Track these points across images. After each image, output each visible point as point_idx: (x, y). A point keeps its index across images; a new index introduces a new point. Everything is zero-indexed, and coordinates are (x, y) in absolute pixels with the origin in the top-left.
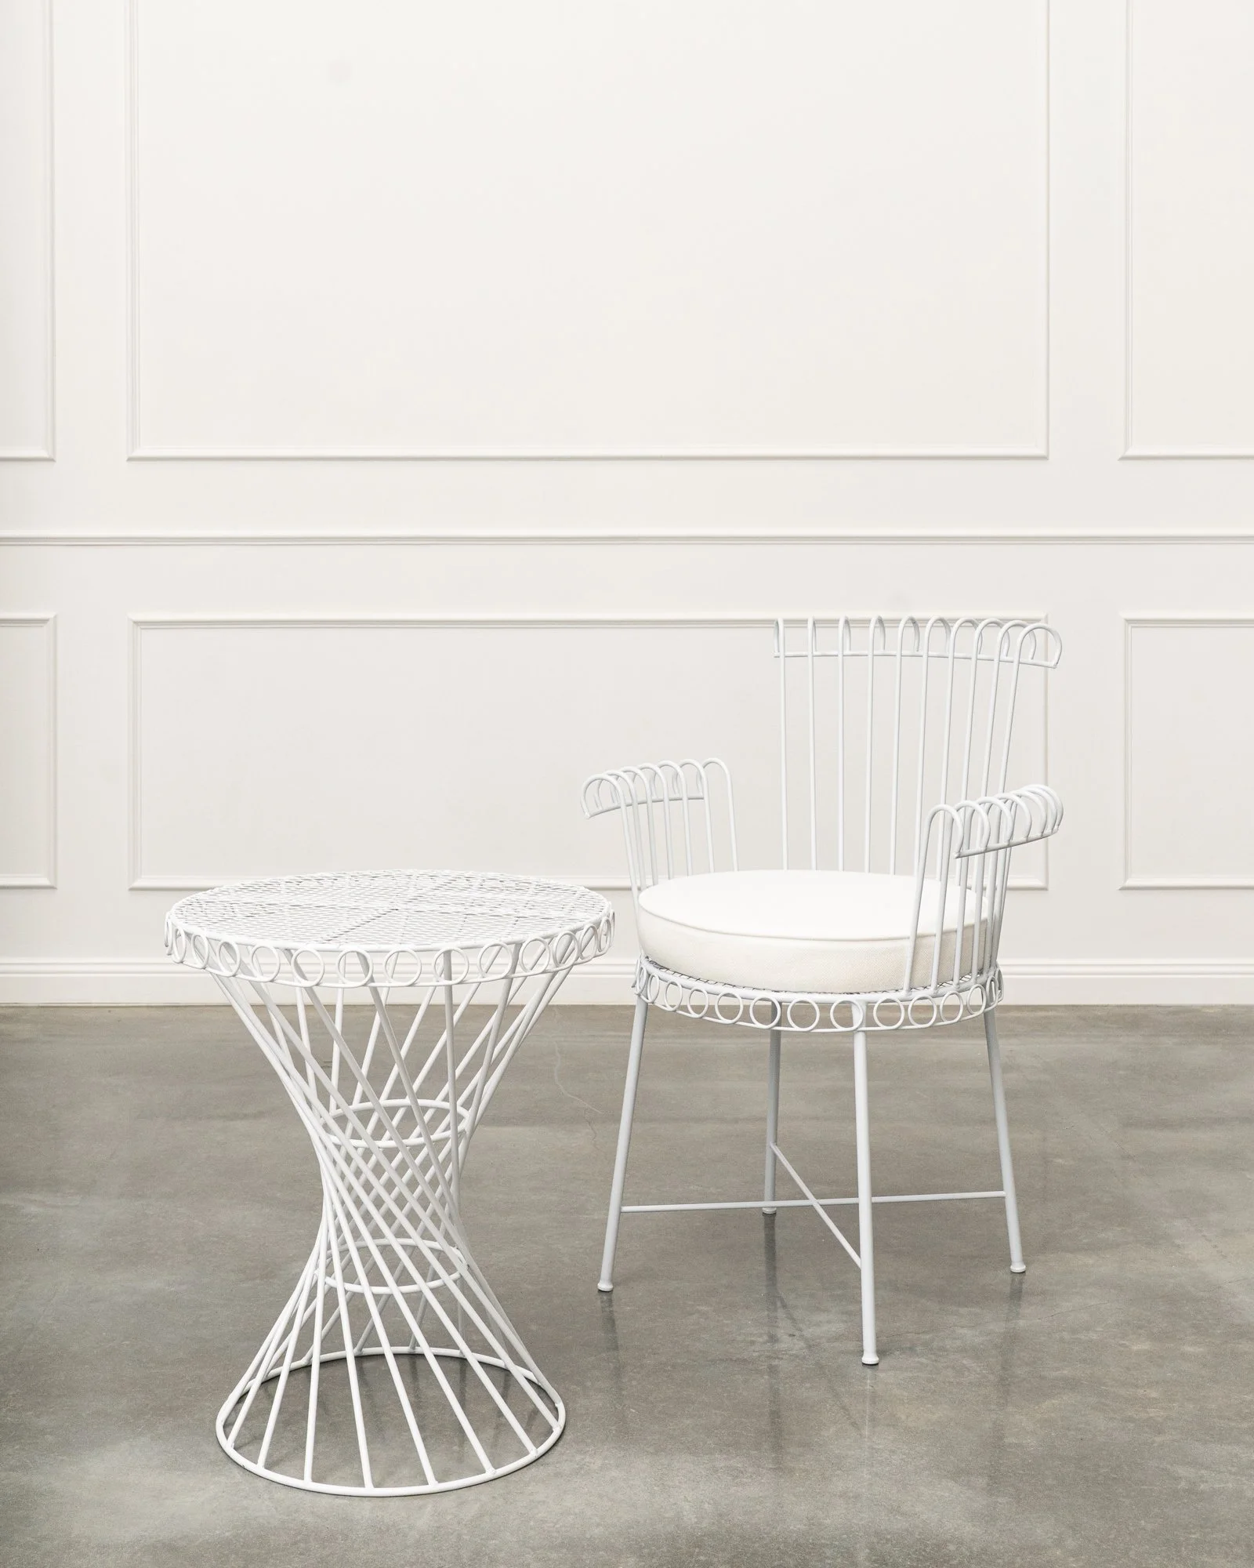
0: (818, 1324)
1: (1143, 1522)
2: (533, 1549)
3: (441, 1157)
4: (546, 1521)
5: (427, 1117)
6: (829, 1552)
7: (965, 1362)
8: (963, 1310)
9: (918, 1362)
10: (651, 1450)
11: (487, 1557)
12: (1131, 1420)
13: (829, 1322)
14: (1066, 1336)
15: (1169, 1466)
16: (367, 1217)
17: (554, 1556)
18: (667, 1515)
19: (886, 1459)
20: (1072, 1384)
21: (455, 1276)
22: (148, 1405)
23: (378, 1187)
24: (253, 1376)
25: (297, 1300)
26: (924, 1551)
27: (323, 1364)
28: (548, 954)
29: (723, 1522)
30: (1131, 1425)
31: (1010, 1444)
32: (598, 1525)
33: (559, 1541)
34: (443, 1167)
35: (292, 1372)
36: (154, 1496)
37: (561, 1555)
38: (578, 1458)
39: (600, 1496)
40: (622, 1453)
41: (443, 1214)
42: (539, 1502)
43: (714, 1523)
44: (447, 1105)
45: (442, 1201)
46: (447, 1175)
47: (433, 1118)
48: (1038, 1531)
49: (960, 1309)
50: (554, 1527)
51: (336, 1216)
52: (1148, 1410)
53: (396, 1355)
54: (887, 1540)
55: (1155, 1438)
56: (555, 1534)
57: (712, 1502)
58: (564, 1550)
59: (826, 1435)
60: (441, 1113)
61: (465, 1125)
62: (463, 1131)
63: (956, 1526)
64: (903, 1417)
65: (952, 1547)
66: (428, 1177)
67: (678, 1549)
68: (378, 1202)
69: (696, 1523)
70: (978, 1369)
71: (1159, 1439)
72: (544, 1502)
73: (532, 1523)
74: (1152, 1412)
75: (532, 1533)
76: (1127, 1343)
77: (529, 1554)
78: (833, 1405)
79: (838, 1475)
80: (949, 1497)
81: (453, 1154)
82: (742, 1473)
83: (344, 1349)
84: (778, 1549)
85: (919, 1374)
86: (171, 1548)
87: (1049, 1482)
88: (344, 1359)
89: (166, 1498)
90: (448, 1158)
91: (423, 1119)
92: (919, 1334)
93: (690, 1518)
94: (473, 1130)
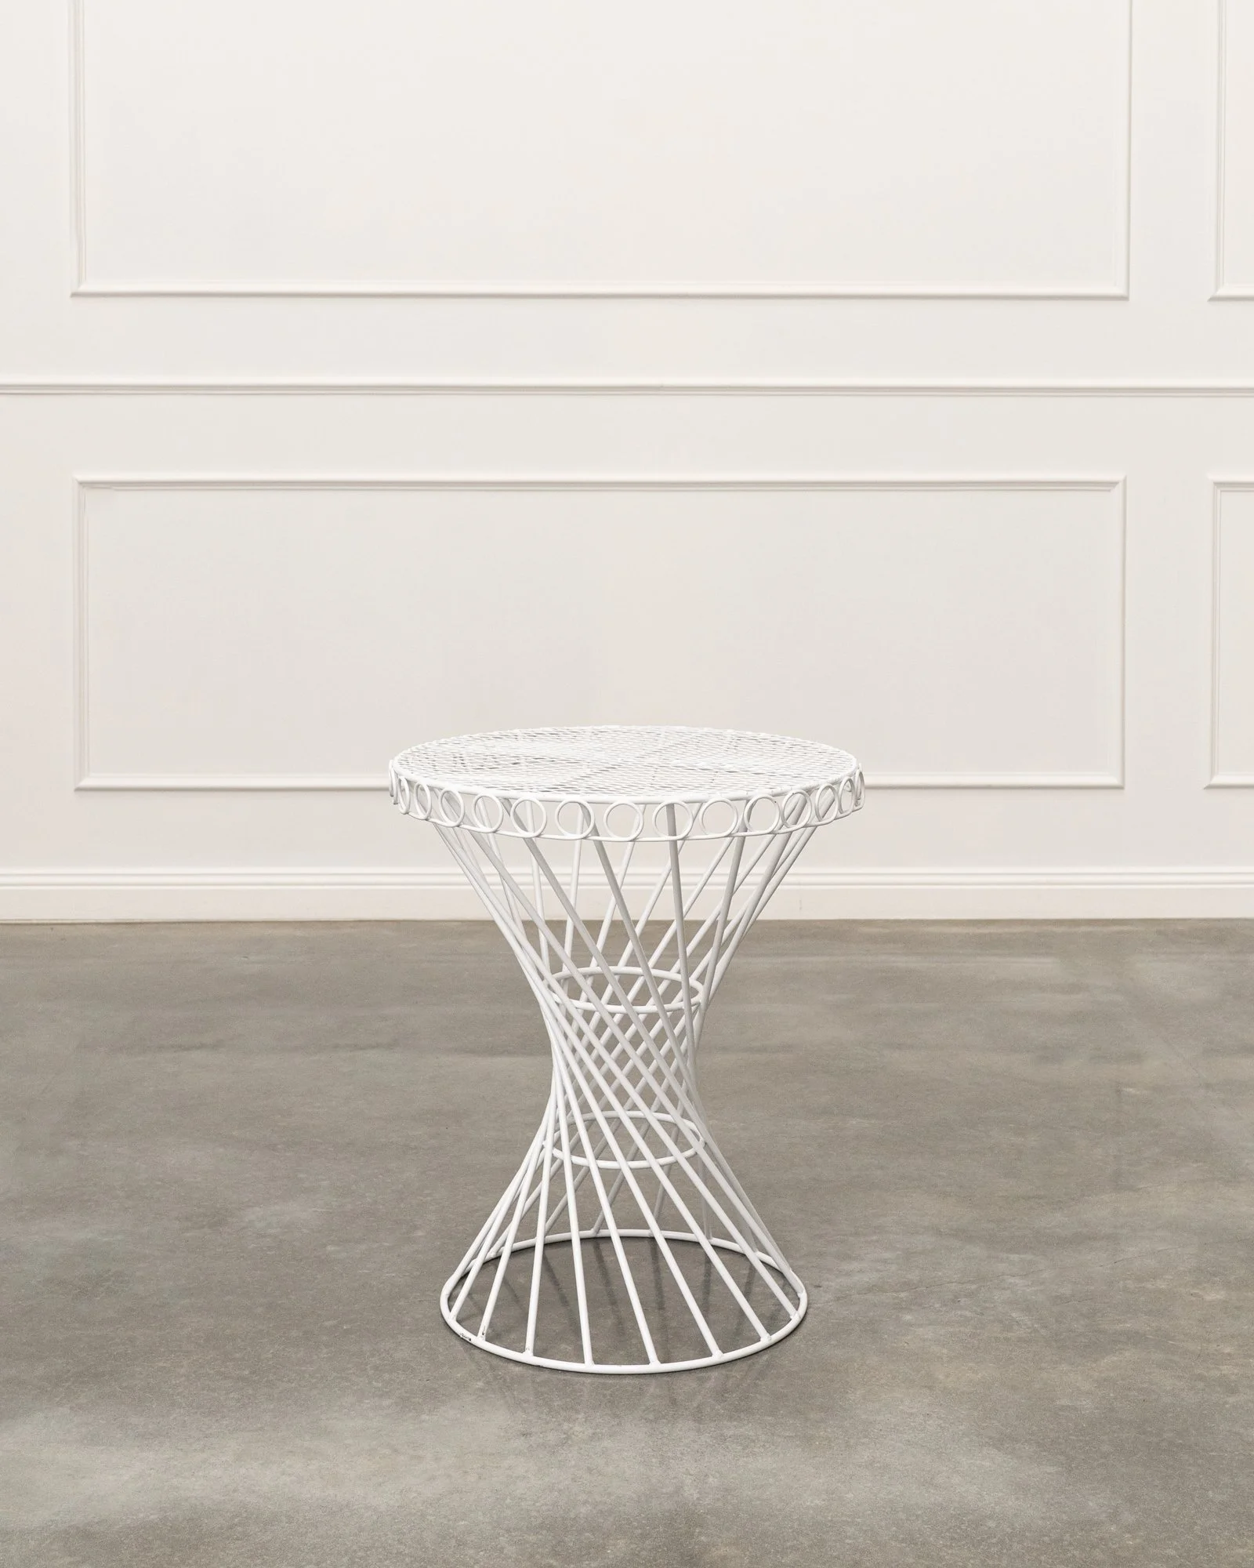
0: (848, 1274)
1: (1210, 1492)
2: (508, 1531)
3: (677, 1031)
4: (525, 1499)
5: (661, 989)
6: (850, 1530)
7: (1014, 1315)
8: (1015, 1257)
9: (961, 1316)
10: (651, 1417)
11: (454, 1541)
12: (1201, 1378)
13: (861, 1271)
14: (1131, 1284)
15: (1242, 1430)
16: (598, 1093)
17: (532, 1538)
18: (664, 1491)
19: (921, 1424)
20: (1135, 1339)
21: (689, 1153)
22: (69, 1371)
23: (610, 1061)
24: (475, 1256)
25: (521, 1180)
26: (959, 1528)
27: (546, 1245)
28: (810, 807)
29: (729, 1497)
30: (1201, 1385)
31: (1063, 1406)
32: (585, 1503)
33: (540, 1520)
34: (679, 1039)
35: (515, 1253)
36: (69, 1475)
37: (540, 1537)
38: (566, 1426)
39: (590, 1470)
40: (617, 1420)
41: (679, 1091)
42: (517, 1477)
43: (718, 1500)
44: (679, 978)
45: (678, 1074)
46: (683, 1047)
47: (666, 992)
48: (1091, 1504)
49: (1009, 1255)
50: (534, 1504)
51: (565, 1092)
52: (1221, 1367)
53: (622, 1238)
54: (917, 1516)
55: (1228, 1399)
56: (534, 1514)
57: (718, 1475)
58: (544, 1532)
59: (852, 1398)
60: (674, 987)
61: (699, 998)
62: (698, 1004)
63: (997, 1500)
64: (941, 1377)
65: (991, 1524)
66: (663, 1051)
67: (676, 1530)
68: (609, 1077)
69: (698, 1499)
70: (1029, 1323)
71: (1231, 1400)
72: (524, 1477)
73: (508, 1501)
74: (1226, 1369)
75: (509, 1512)
76: (1201, 1293)
77: (503, 1536)
78: (862, 1365)
79: (863, 1444)
80: (990, 1467)
81: (688, 1028)
82: (754, 1441)
83: (570, 1231)
84: (791, 1528)
85: (962, 1329)
86: (86, 1534)
87: (1105, 1448)
88: (569, 1242)
89: (83, 1477)
90: (683, 1032)
91: (657, 991)
92: (963, 1283)
93: (691, 1493)
94: (708, 1003)
